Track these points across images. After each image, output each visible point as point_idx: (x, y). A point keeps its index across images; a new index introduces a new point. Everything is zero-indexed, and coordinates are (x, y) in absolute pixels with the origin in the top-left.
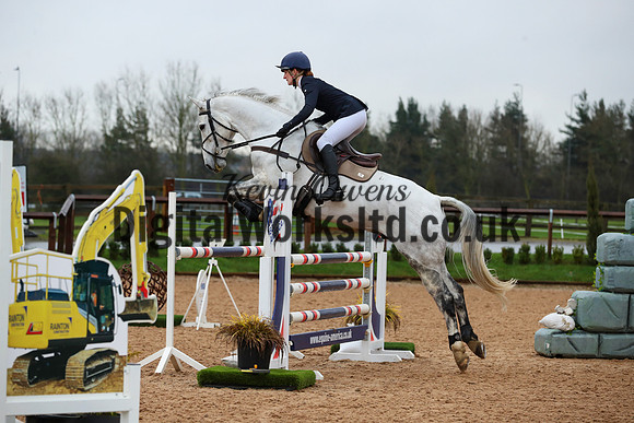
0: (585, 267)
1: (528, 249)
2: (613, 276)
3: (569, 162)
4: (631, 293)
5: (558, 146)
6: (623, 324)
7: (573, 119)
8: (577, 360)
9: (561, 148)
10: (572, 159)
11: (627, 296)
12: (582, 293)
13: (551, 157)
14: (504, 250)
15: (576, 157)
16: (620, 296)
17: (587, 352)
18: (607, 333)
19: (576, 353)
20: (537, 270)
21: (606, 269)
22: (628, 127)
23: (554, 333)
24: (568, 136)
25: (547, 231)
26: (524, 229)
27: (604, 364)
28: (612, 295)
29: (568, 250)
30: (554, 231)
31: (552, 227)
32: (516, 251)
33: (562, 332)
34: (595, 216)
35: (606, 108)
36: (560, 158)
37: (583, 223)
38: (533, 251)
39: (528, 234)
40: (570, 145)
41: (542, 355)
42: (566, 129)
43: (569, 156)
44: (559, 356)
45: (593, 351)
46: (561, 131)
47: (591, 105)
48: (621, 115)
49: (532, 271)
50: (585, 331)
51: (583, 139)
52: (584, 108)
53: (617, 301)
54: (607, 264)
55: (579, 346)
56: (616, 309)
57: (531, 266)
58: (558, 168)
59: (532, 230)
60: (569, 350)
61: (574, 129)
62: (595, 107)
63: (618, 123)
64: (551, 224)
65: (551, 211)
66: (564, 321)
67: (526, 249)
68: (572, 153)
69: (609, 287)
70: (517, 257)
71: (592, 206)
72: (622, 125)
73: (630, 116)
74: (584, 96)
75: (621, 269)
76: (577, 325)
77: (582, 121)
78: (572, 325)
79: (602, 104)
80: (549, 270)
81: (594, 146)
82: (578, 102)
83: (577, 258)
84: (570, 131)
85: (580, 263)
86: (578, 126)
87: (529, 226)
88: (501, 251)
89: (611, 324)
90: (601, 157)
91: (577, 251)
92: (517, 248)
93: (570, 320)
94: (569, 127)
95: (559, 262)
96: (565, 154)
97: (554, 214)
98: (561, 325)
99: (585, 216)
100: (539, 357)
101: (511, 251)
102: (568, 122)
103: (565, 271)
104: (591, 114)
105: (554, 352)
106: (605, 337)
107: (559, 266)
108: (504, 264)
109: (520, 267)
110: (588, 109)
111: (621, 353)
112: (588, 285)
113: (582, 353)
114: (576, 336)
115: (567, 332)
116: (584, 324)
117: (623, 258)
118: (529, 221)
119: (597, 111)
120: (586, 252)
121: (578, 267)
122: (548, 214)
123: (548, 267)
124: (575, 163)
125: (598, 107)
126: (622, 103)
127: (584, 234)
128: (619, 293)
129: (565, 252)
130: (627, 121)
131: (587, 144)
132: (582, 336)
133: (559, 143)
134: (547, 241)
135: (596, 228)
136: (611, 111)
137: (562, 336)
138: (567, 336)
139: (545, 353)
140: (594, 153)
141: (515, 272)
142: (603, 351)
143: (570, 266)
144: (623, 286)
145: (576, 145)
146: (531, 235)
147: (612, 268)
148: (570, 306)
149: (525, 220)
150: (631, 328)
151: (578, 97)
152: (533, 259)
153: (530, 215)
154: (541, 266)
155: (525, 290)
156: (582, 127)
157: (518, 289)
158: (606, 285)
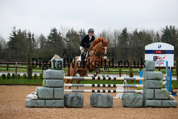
0: (27, 80)
1: (10, 74)
2: (48, 82)
4: (54, 87)
5: (7, 43)
6: (52, 97)
7: (11, 35)
8: (39, 108)
9: (8, 44)
10: (11, 47)
11: (53, 88)
12: (39, 88)
13: (5, 46)
14: (2, 75)
15: (12, 46)
16: (51, 88)
17: (42, 106)
18: (47, 100)
19: (38, 106)
20: (13, 81)
21: (47, 80)
22: (28, 37)
23: (31, 100)
24: (10, 40)
25: (15, 69)
26: (6, 68)
27: (47, 109)
28: (48, 88)
29: (22, 74)
30: (17, 69)
31: (17, 67)
32: (6, 75)
34: (30, 64)
35: (21, 31)
36: (8, 47)
37: (26, 66)
38: (11, 75)
39: (8, 70)
40: (11, 43)
42: (9, 38)
43: (10, 46)
44: (33, 107)
45: (43, 105)
48: (26, 33)
49: (11, 81)
50: (40, 99)
52: (15, 32)
53: (50, 90)
54: (46, 79)
55: (39, 104)
56: (50, 92)
57: (11, 79)
58: (7, 49)
59: (9, 68)
60: (36, 105)
61: (12, 38)
62: (18, 31)
63: (25, 36)
64: (16, 67)
65: (16, 63)
66: (34, 96)
67: (9, 74)
69: (48, 86)
70: (6, 77)
71: (29, 61)
72: (26, 36)
74: (15, 28)
75: (51, 80)
76: (38, 98)
77: (14, 35)
78: (37, 98)
79: (20, 30)
80: (16, 81)
81: (18, 43)
82: (13, 30)
83: (25, 77)
84: (10, 38)
85: (25, 78)
86: (13, 37)
87: (8, 67)
88: (1, 75)
89: (49, 97)
90: (20, 46)
91: (24, 75)
92: (6, 74)
93: (36, 96)
94: (10, 37)
95: (19, 78)
96: (9, 45)
97: (17, 64)
98: (33, 98)
99: (26, 64)
100: (27, 108)
101: (5, 75)
103: (21, 81)
104: (17, 33)
105: (32, 106)
106: (47, 101)
107: (19, 79)
108: (2, 79)
111: (51, 106)
112: (41, 85)
113: (40, 106)
114: (38, 101)
115: (35, 100)
116: (40, 97)
117: (51, 77)
118: (8, 66)
119: (18, 32)
120: (27, 75)
121: (25, 79)
122: (15, 64)
123: (16, 80)
124: (13, 48)
125: (19, 31)
126: (26, 30)
127: (26, 70)
129: (21, 75)
131: (16, 42)
132: (40, 101)
134: (15, 72)
135: (30, 68)
136: (23, 32)
137: (34, 101)
138: (35, 101)
139: (29, 106)
140: (18, 45)
141: (6, 81)
142: (46, 105)
143: (22, 79)
144: (52, 85)
145: (12, 43)
146: (9, 70)
147: (48, 80)
148: (36, 92)
149: (6, 65)
150: (54, 98)
151: (13, 28)
152: (11, 77)
153: (8, 64)
154: (14, 79)
155: (10, 87)
156: (14, 37)
157: (8, 87)
158: (46, 85)
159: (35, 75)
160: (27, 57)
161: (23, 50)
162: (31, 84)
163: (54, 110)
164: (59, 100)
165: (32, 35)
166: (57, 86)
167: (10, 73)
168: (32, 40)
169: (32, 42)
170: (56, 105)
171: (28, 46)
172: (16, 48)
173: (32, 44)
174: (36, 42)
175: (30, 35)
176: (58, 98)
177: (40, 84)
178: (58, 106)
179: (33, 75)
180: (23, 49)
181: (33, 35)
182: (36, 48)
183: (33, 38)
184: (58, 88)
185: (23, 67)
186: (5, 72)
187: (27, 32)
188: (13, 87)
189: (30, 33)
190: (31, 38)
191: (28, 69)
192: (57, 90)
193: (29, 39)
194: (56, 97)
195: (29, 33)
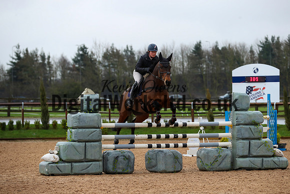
0: (40, 130)
1: (13, 122)
2: (76, 134)
3: (12, 79)
4: (86, 142)
5: (6, 72)
6: (83, 157)
7: (13, 58)
8: (62, 177)
9: (8, 73)
10: (14, 78)
11: (84, 143)
12: (61, 143)
13: (4, 77)
14: (1, 124)
15: (15, 77)
16: (81, 143)
17: (66, 172)
18: (75, 162)
19: (61, 173)
20: (17, 133)
21: (73, 130)
22: (40, 61)
23: (49, 164)
24: (12, 67)
25: (21, 113)
26: (6, 113)
27: (76, 177)
28: (77, 143)
29: (32, 122)
30: (25, 113)
31: (24, 111)
32: (7, 124)
33: (53, 163)
34: (45, 105)
35: (29, 52)
36: (8, 78)
37: (38, 109)
38: (15, 123)
39: (9, 115)
40: (13, 71)
41: (44, 175)
42: (10, 63)
43: (12, 76)
44: (53, 175)
46: (8, 64)
47: (22, 51)
48: (36, 55)
49: (15, 133)
50: (64, 161)
51: (19, 68)
52: (18, 53)
53: (79, 146)
54: (73, 128)
55: (62, 170)
56: (79, 150)
57: (14, 131)
58: (7, 82)
59: (11, 113)
60: (57, 172)
61: (14, 63)
62: (24, 52)
63: (36, 59)
64: (23, 110)
65: (23, 103)
66: (54, 157)
67: (11, 123)
68: (14, 75)
69: (75, 139)
70: (7, 127)
71: (43, 100)
72: (37, 60)
73: (41, 55)
74: (18, 47)
75: (80, 130)
76: (60, 159)
77: (17, 59)
78: (58, 159)
79: (27, 50)
80: (23, 133)
81: (25, 71)
82: (16, 50)
83: (37, 125)
84: (12, 64)
85: (38, 128)
86: (16, 61)
87: (9, 111)
89: (77, 158)
90: (29, 76)
91: (37, 122)
92: (7, 122)
93: (57, 157)
94: (12, 62)
95: (28, 128)
96: (10, 75)
97: (24, 105)
98: (52, 160)
99: (39, 105)
100: (42, 176)
101: (4, 123)
102: (11, 60)
103: (31, 133)
104: (22, 55)
105: (50, 173)
106: (74, 164)
107: (28, 130)
108: (1, 131)
109: (9, 132)
110: (20, 53)
111: (83, 172)
112: (64, 139)
113: (63, 173)
114: (60, 164)
115: (56, 163)
116: (64, 158)
117: (81, 125)
118: (9, 108)
119: (24, 54)
120: (41, 123)
121: (37, 130)
122: (21, 105)
123: (23, 131)
124: (16, 80)
125: (25, 52)
126: (37, 50)
127: (39, 114)
128: (80, 142)
129: (31, 123)
130: (39, 58)
131: (21, 70)
132: (63, 164)
133: (7, 70)
134: (21, 118)
135: (45, 111)
136: (31, 54)
137: (53, 165)
138: (56, 165)
139: (45, 174)
140: (25, 74)
141: (7, 134)
142: (74, 171)
143: (33, 130)
144: (82, 138)
145: (15, 71)
146: (11, 115)
147: (76, 130)
148: (56, 150)
149: (6, 108)
150: (87, 159)
151: (15, 47)
152: (15, 128)
153: (9, 106)
154: (19, 131)
155: (14, 143)
156: (18, 62)
157: (10, 143)
158: (73, 138)
159: (53, 122)
160: (41, 94)
161: (34, 83)
162: (47, 137)
163: (87, 178)
164: (94, 163)
165: (46, 57)
166: (91, 139)
167: (13, 120)
168: (47, 66)
169: (48, 69)
170: (90, 170)
171: (41, 75)
172: (22, 80)
173: (48, 72)
174: (54, 69)
175: (43, 57)
176: (93, 158)
177: (63, 136)
178: (94, 172)
179: (51, 122)
180: (33, 80)
181: (49, 57)
182: (55, 78)
183: (49, 63)
184: (92, 143)
185: (33, 110)
186: (5, 119)
187: (39, 53)
188: (19, 143)
189: (44, 54)
190: (46, 62)
191: (41, 113)
192: (91, 146)
193: (43, 65)
194: (89, 157)
195: (42, 55)
